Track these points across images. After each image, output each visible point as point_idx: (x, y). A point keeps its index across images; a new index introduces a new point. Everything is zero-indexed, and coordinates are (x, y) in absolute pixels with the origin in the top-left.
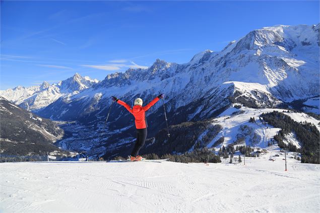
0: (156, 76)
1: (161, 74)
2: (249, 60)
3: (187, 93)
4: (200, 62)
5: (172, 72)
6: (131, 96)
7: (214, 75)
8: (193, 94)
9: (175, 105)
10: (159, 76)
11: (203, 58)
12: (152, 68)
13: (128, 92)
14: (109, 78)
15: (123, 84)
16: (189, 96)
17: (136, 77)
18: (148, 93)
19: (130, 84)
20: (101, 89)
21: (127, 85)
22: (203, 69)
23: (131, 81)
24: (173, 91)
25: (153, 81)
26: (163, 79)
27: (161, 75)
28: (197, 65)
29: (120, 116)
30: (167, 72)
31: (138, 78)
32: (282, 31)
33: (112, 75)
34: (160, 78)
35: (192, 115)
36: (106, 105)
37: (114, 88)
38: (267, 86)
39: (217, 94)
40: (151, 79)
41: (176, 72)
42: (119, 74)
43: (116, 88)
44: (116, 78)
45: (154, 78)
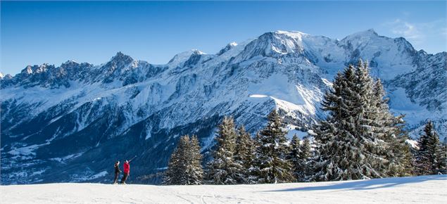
0: (115, 79)
1: (124, 75)
2: (273, 70)
3: (178, 108)
4: (185, 66)
5: (140, 75)
6: (72, 105)
7: (217, 85)
8: (186, 110)
9: (158, 123)
10: (121, 79)
11: (190, 60)
12: (109, 64)
13: (67, 98)
14: (30, 71)
15: (57, 85)
16: (181, 112)
17: (80, 76)
18: (105, 103)
19: (68, 86)
20: (13, 88)
21: (63, 87)
22: (195, 76)
23: (69, 81)
24: (150, 103)
25: (110, 85)
26: (126, 84)
27: (124, 78)
28: (180, 68)
29: (55, 136)
30: (133, 74)
31: (83, 78)
32: (300, 39)
33: (35, 68)
34: (122, 82)
35: (209, 139)
36: (24, 117)
37: (40, 88)
38: (304, 107)
39: (247, 111)
40: (107, 82)
41: (147, 76)
42: (49, 67)
43: (43, 89)
44: (43, 73)
45: (112, 81)
